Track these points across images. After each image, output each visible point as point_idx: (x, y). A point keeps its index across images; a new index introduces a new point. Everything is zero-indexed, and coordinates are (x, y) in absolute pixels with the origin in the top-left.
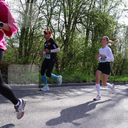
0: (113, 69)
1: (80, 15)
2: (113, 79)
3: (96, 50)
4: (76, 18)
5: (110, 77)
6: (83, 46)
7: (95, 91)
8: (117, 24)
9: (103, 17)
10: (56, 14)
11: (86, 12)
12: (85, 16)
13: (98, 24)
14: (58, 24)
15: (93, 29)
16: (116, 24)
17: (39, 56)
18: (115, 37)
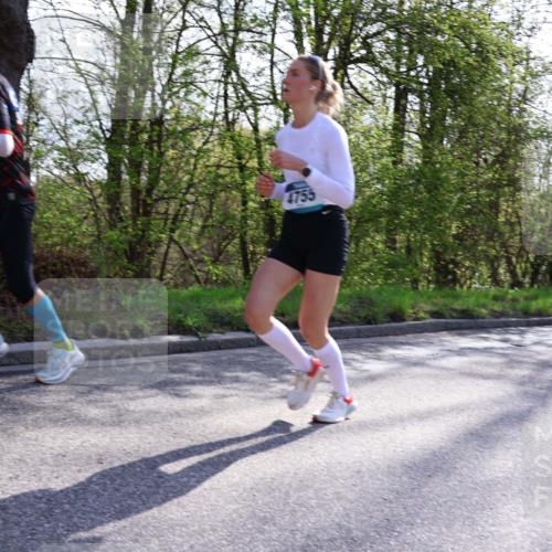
0: (517, 258)
1: (365, 25)
2: (522, 299)
3: (439, 179)
4: (348, 41)
5: (507, 293)
6: (384, 160)
7: (443, 357)
8: (527, 60)
9: (464, 30)
10: (260, 29)
11: (389, 10)
12: (384, 30)
13: (443, 64)
14: (268, 72)
15: (425, 87)
16: (523, 57)
17: (193, 215)
18: (521, 117)
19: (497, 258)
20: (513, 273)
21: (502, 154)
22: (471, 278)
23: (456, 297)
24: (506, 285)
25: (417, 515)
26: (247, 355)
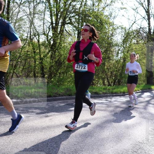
0: (110, 78)
1: (70, 14)
2: (111, 89)
4: (65, 18)
5: (107, 87)
8: (113, 25)
9: (97, 17)
10: (41, 14)
11: (76, 10)
12: (75, 15)
17: (20, 65)
18: (111, 40)
19: (104, 78)
20: (109, 82)
21: (106, 50)
22: (97, 83)
23: (93, 89)
24: (107, 85)
25: (83, 148)
26: (35, 105)
